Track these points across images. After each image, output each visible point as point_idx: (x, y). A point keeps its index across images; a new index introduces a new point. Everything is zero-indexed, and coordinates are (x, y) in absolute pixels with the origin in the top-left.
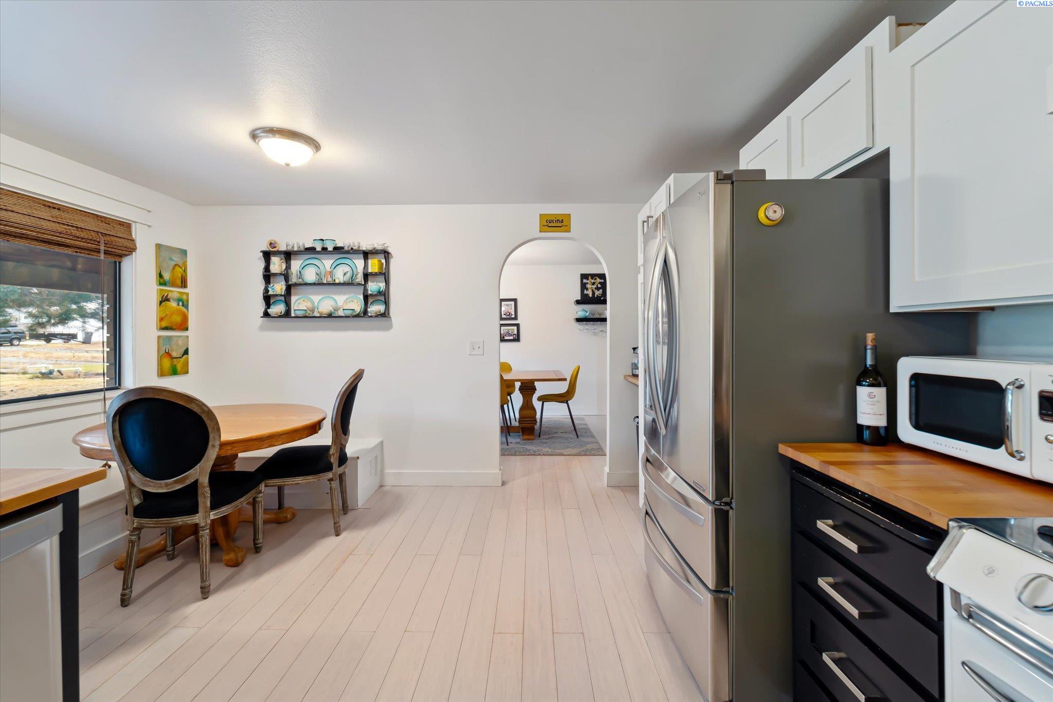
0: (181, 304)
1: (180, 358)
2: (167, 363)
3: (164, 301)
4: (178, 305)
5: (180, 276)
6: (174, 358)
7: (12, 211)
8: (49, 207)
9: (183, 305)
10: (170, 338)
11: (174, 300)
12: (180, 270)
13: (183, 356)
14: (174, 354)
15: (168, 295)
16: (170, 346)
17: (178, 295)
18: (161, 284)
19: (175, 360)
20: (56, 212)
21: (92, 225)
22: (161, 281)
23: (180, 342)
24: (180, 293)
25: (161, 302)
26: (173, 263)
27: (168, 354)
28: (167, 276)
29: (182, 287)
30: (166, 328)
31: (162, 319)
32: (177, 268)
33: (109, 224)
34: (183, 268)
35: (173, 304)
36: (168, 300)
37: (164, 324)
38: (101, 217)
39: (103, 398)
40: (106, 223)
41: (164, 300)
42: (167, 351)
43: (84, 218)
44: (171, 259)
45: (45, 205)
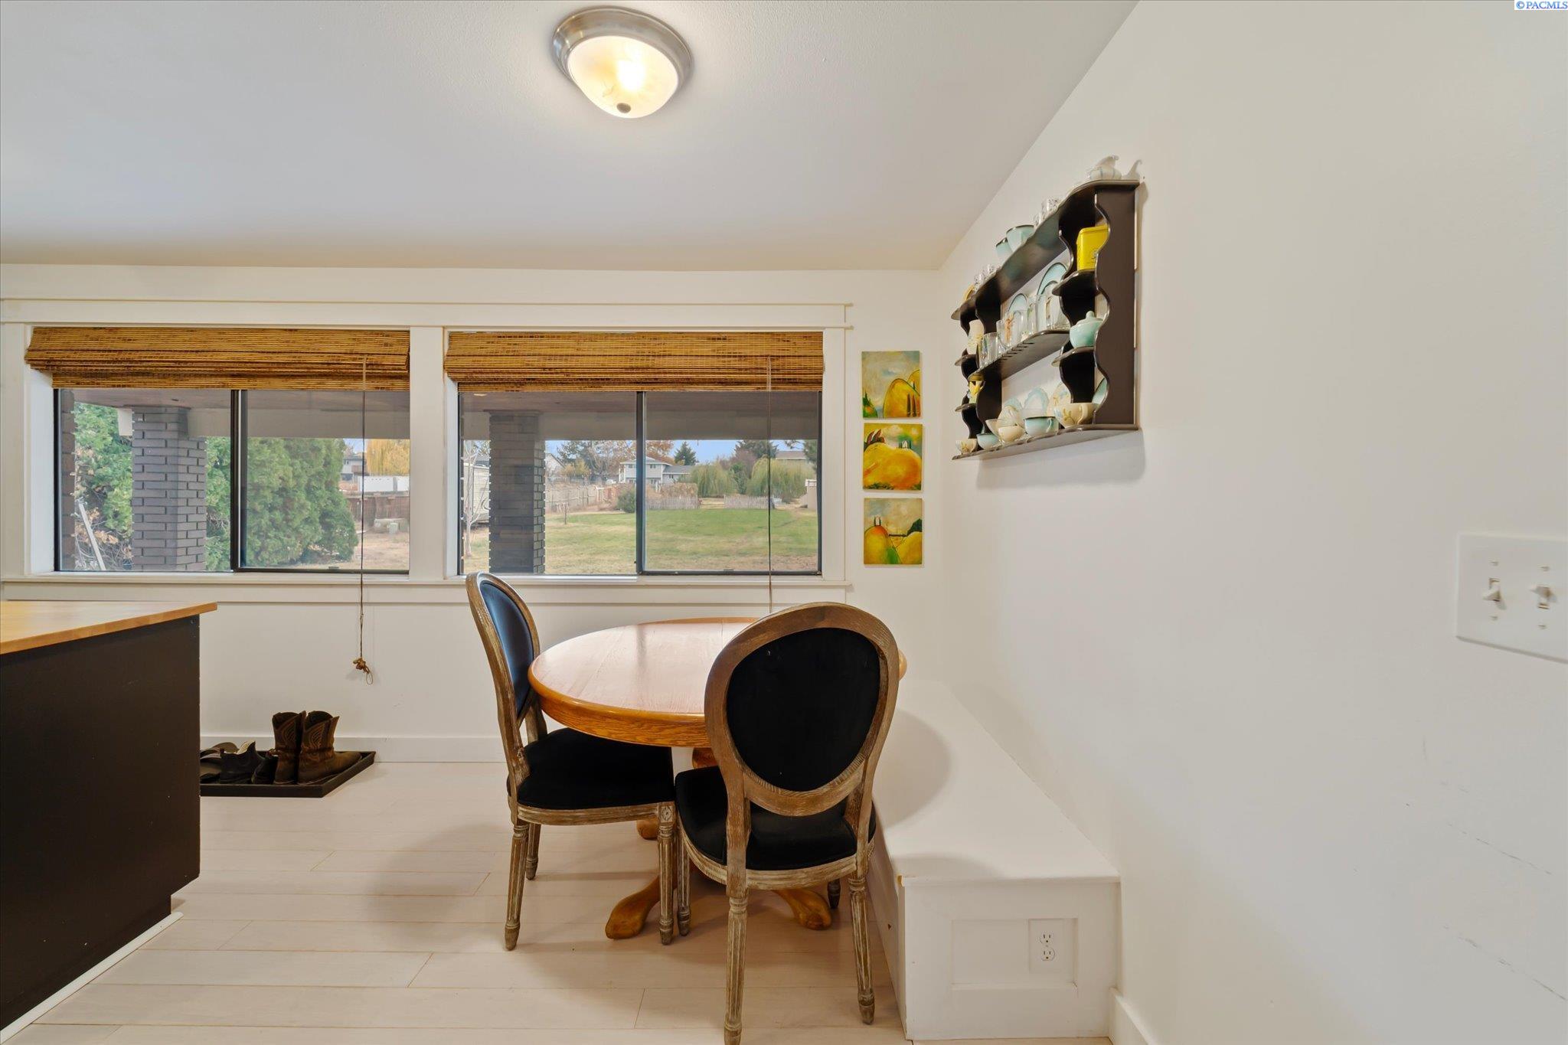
0: (905, 444)
1: (904, 536)
2: (878, 543)
3: (872, 443)
4: (901, 446)
5: (906, 397)
6: (890, 535)
7: (670, 355)
8: (714, 339)
9: (910, 447)
10: (883, 502)
11: (892, 438)
12: (906, 387)
13: (910, 532)
14: (892, 529)
15: (879, 432)
16: (883, 515)
17: (900, 430)
18: (865, 416)
19: (892, 539)
20: (720, 344)
21: (763, 348)
22: (868, 411)
23: (904, 510)
24: (901, 426)
25: (866, 445)
26: (892, 378)
27: (880, 528)
28: (878, 401)
29: (908, 415)
30: (876, 487)
31: (867, 472)
32: (899, 386)
33: (788, 341)
34: (912, 384)
35: (890, 446)
36: (880, 440)
37: (871, 480)
38: (778, 334)
39: (768, 585)
40: (784, 341)
41: (873, 440)
42: (878, 523)
43: (754, 342)
44: (887, 373)
45: (709, 339)
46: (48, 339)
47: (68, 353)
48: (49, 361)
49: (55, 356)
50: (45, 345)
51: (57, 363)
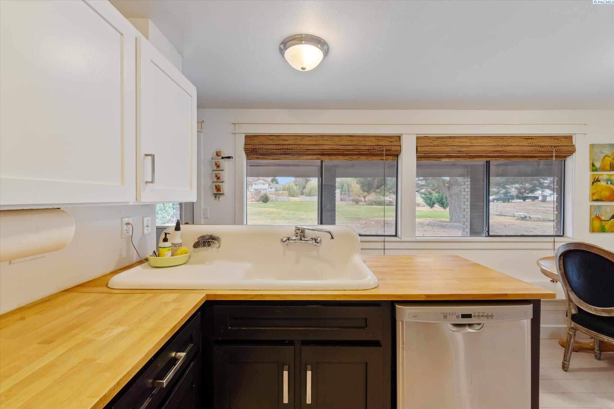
0: (609, 182)
1: (608, 221)
2: (597, 224)
3: (595, 182)
4: (607, 183)
5: (609, 163)
6: (603, 220)
7: (511, 146)
8: (527, 139)
9: (611, 183)
10: (599, 207)
11: (604, 180)
12: (610, 159)
13: (611, 219)
14: (603, 218)
15: (598, 177)
16: (600, 212)
17: (607, 177)
18: (593, 171)
19: (603, 222)
20: (530, 141)
21: (548, 143)
22: (594, 168)
23: (608, 210)
24: (608, 175)
25: (593, 183)
26: (604, 155)
27: (598, 218)
28: (598, 165)
29: (610, 171)
30: (597, 200)
31: (593, 194)
32: (607, 158)
33: (558, 140)
34: (612, 157)
35: (603, 183)
36: (599, 181)
37: (595, 197)
38: (554, 137)
39: (553, 241)
40: (557, 139)
41: (596, 181)
42: (597, 216)
43: (544, 140)
44: (602, 153)
45: (525, 139)
46: (252, 140)
47: (262, 146)
48: (254, 149)
49: (257, 147)
50: (251, 142)
51: (257, 150)
